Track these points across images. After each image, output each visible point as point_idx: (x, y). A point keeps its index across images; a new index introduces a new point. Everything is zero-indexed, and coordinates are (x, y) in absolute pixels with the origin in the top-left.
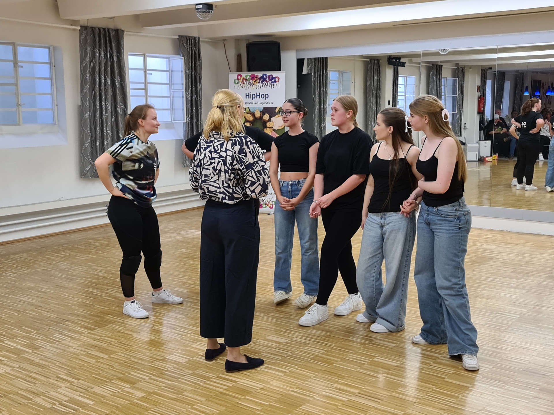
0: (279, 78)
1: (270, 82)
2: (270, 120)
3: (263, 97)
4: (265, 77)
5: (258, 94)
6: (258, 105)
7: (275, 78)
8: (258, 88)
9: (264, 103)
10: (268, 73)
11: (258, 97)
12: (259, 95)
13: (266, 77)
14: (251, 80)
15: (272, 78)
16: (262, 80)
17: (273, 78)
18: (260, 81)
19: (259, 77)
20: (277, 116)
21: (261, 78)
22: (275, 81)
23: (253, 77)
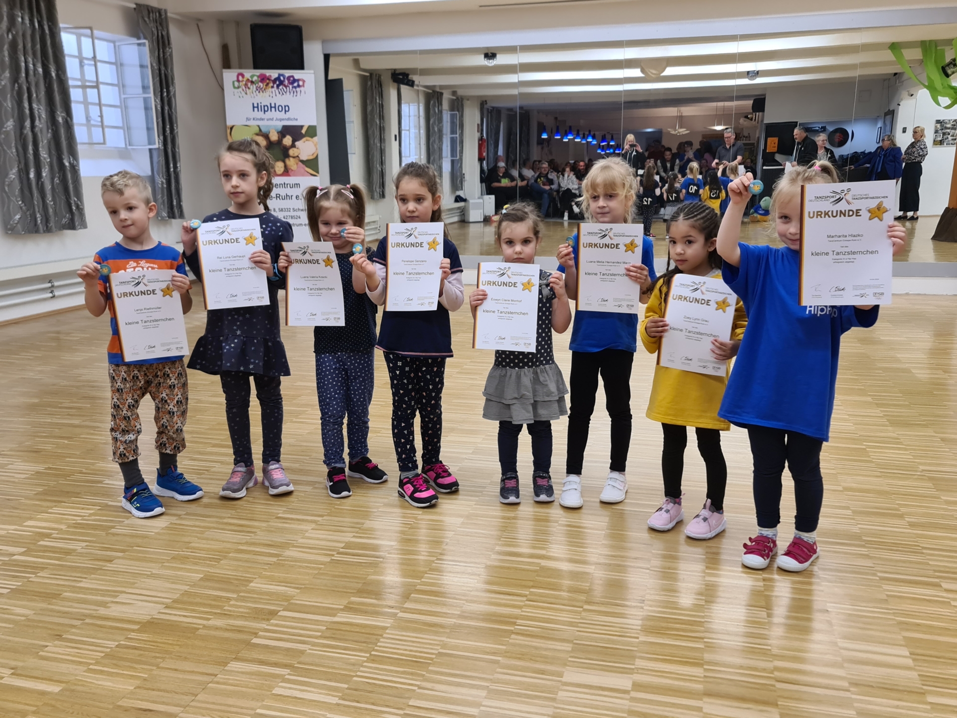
0: (304, 81)
1: (291, 86)
2: (293, 146)
3: (280, 108)
4: (282, 78)
5: (273, 105)
6: (273, 123)
7: (298, 80)
8: (272, 96)
9: (283, 119)
10: (287, 73)
11: (273, 109)
12: (275, 107)
13: (284, 78)
14: (261, 84)
15: (293, 81)
16: (278, 83)
17: (295, 81)
18: (275, 86)
19: (273, 79)
20: (304, 139)
21: (275, 80)
22: (299, 86)
23: (263, 79)
